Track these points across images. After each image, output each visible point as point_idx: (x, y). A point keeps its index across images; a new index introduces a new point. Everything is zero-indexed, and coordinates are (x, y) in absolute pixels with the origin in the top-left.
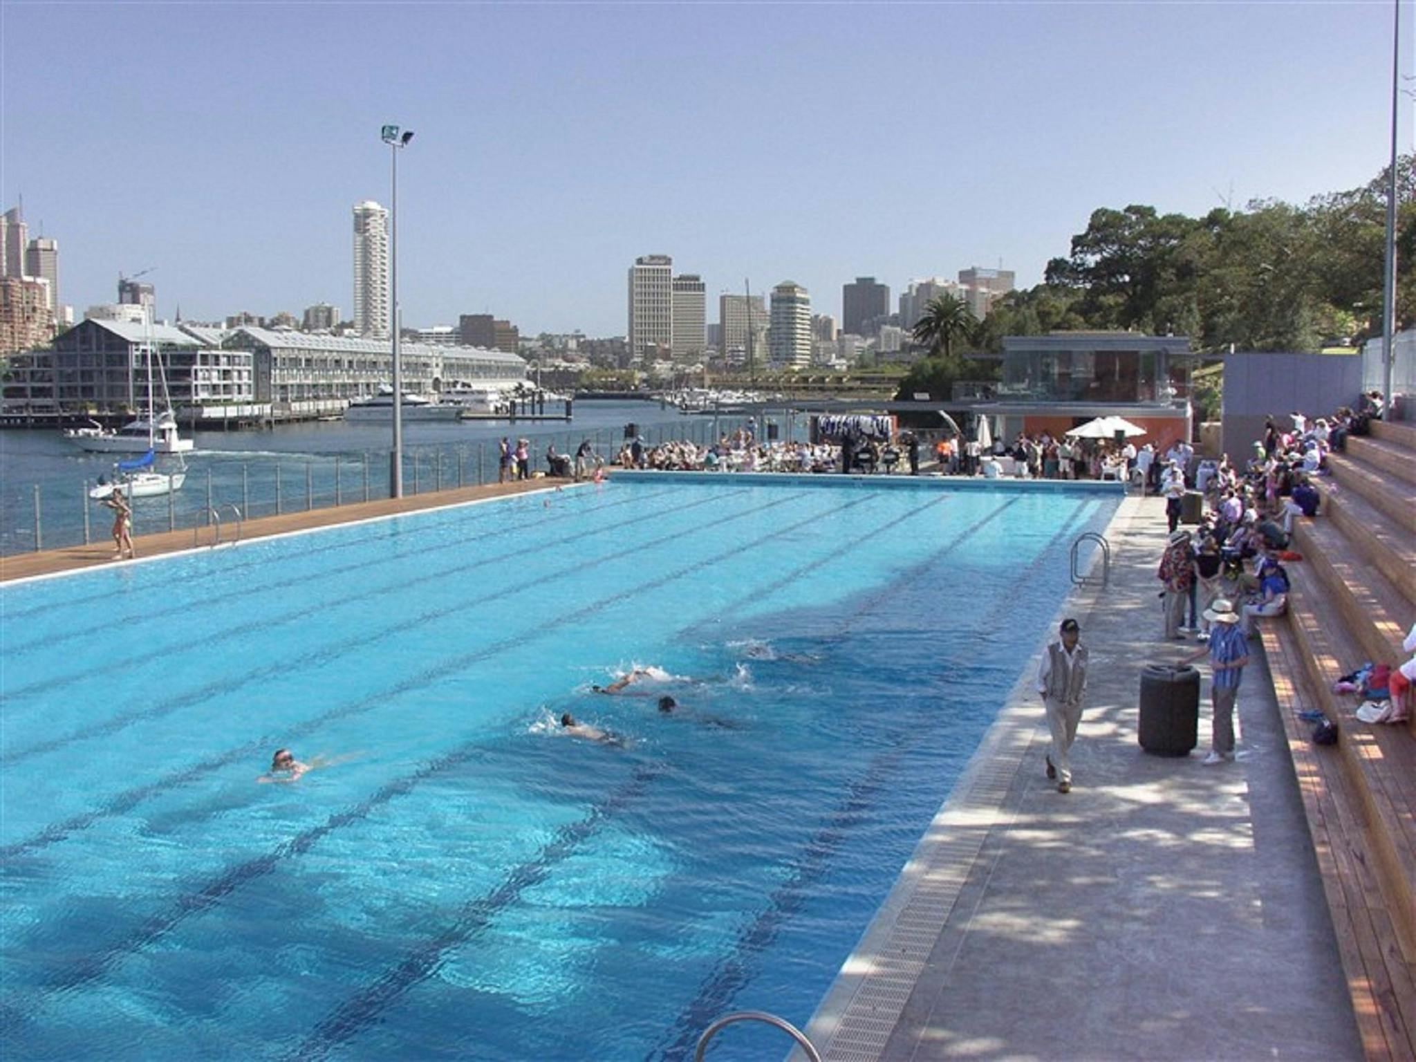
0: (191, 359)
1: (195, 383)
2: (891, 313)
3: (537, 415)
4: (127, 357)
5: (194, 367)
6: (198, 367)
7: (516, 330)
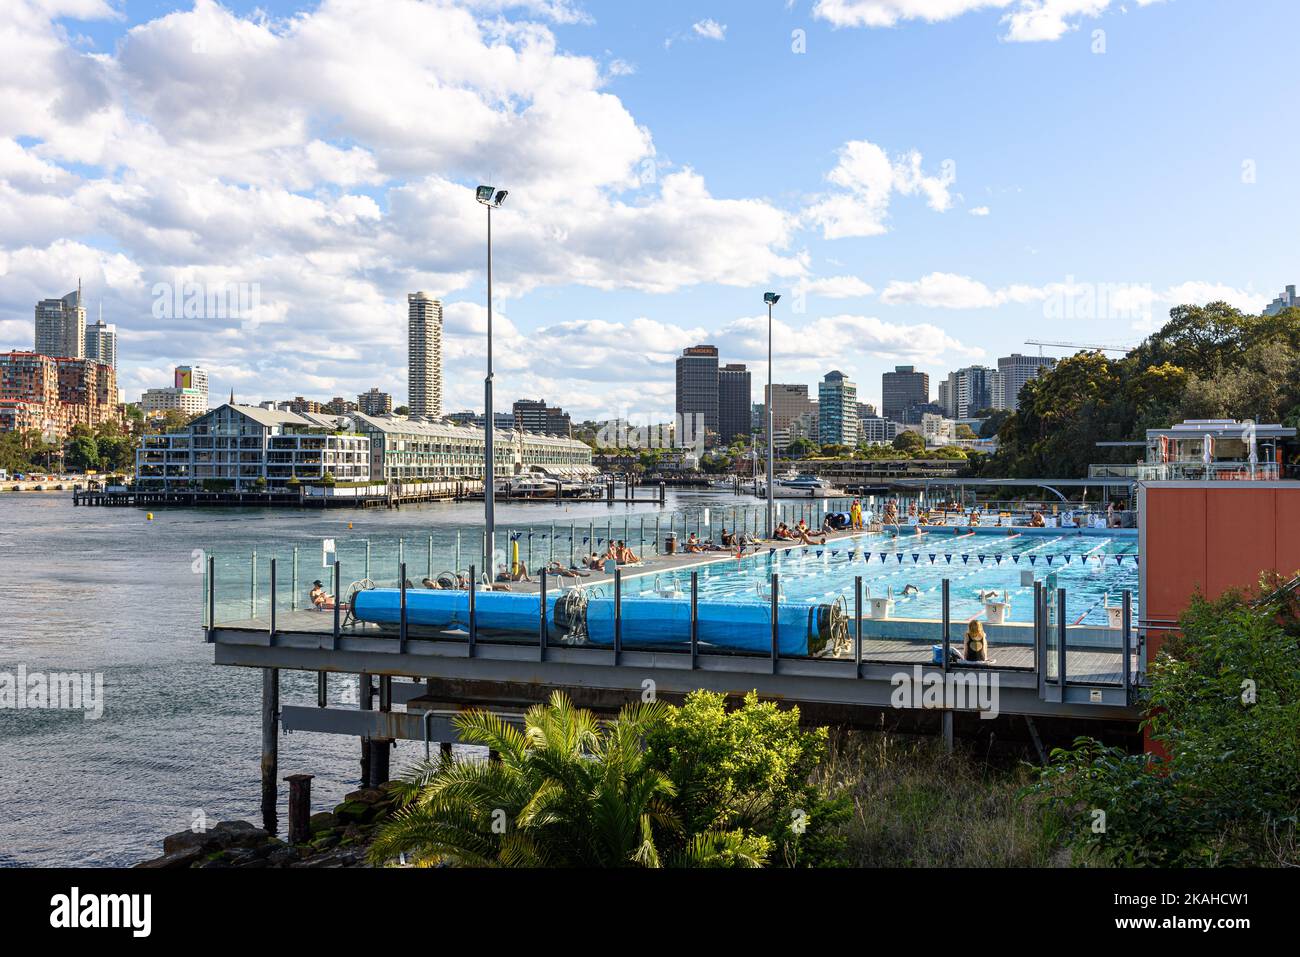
0: (319, 442)
1: (324, 464)
2: (930, 401)
3: (630, 498)
4: (261, 439)
5: (324, 451)
6: (327, 450)
7: (567, 417)
